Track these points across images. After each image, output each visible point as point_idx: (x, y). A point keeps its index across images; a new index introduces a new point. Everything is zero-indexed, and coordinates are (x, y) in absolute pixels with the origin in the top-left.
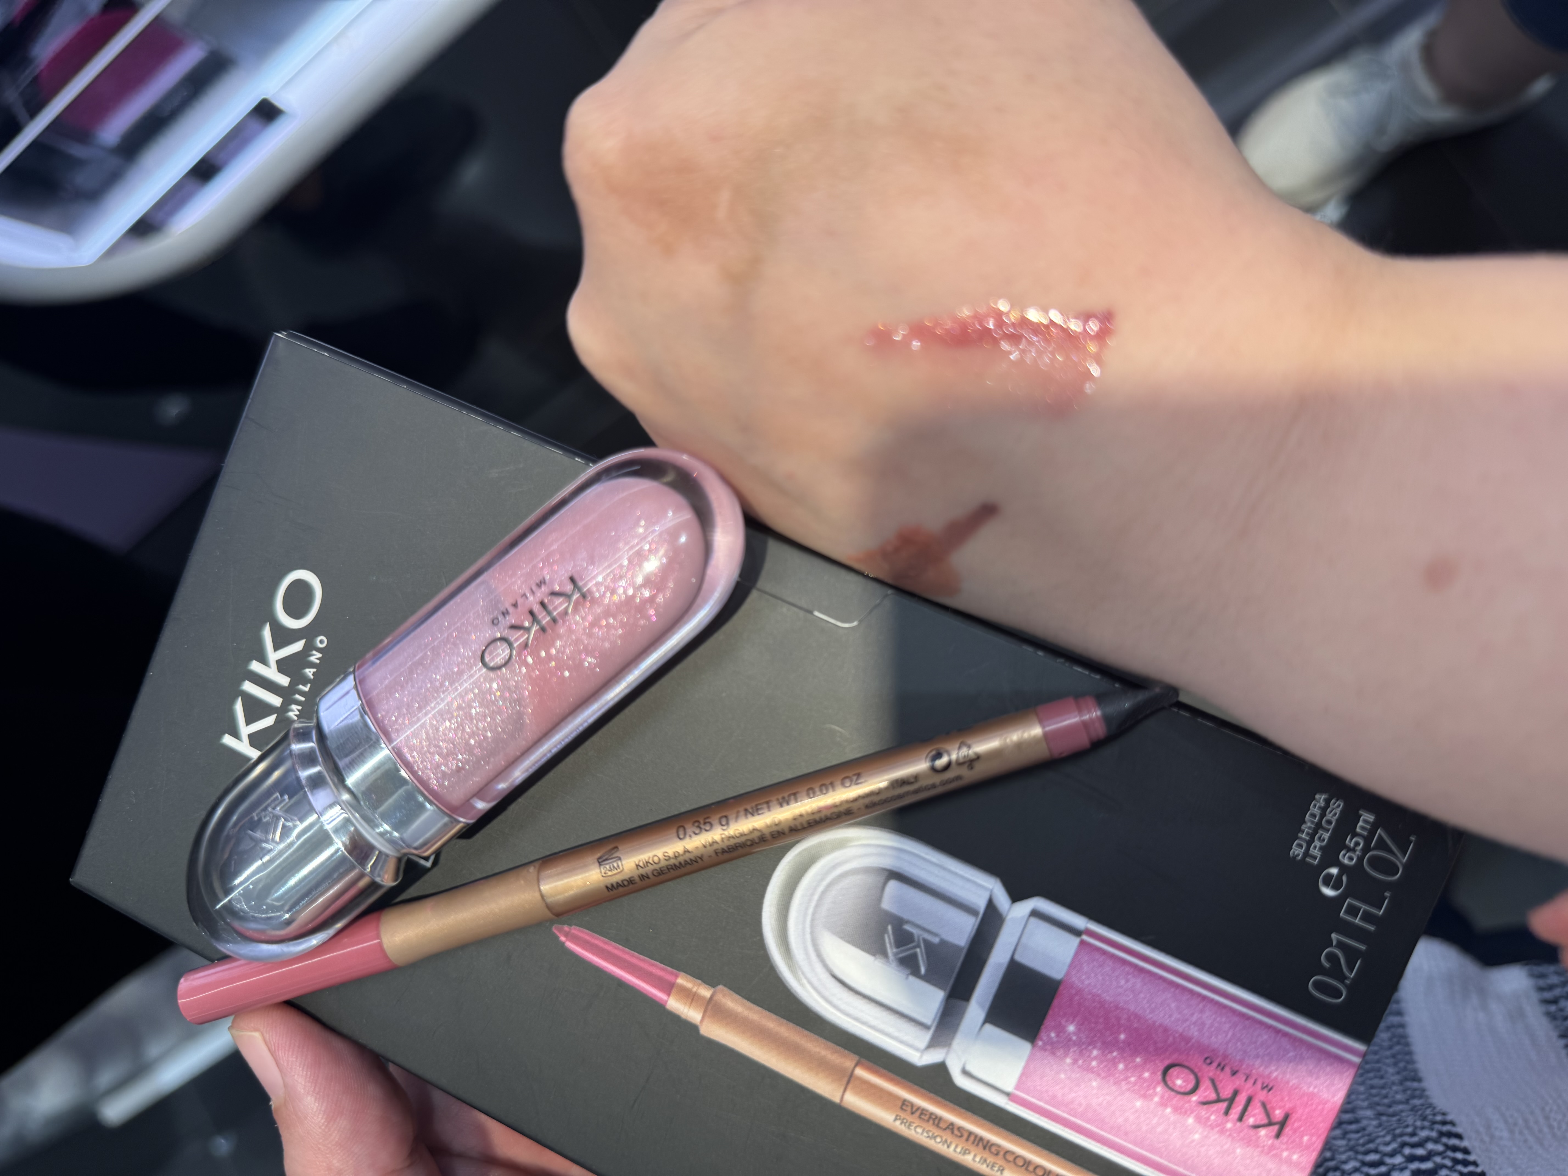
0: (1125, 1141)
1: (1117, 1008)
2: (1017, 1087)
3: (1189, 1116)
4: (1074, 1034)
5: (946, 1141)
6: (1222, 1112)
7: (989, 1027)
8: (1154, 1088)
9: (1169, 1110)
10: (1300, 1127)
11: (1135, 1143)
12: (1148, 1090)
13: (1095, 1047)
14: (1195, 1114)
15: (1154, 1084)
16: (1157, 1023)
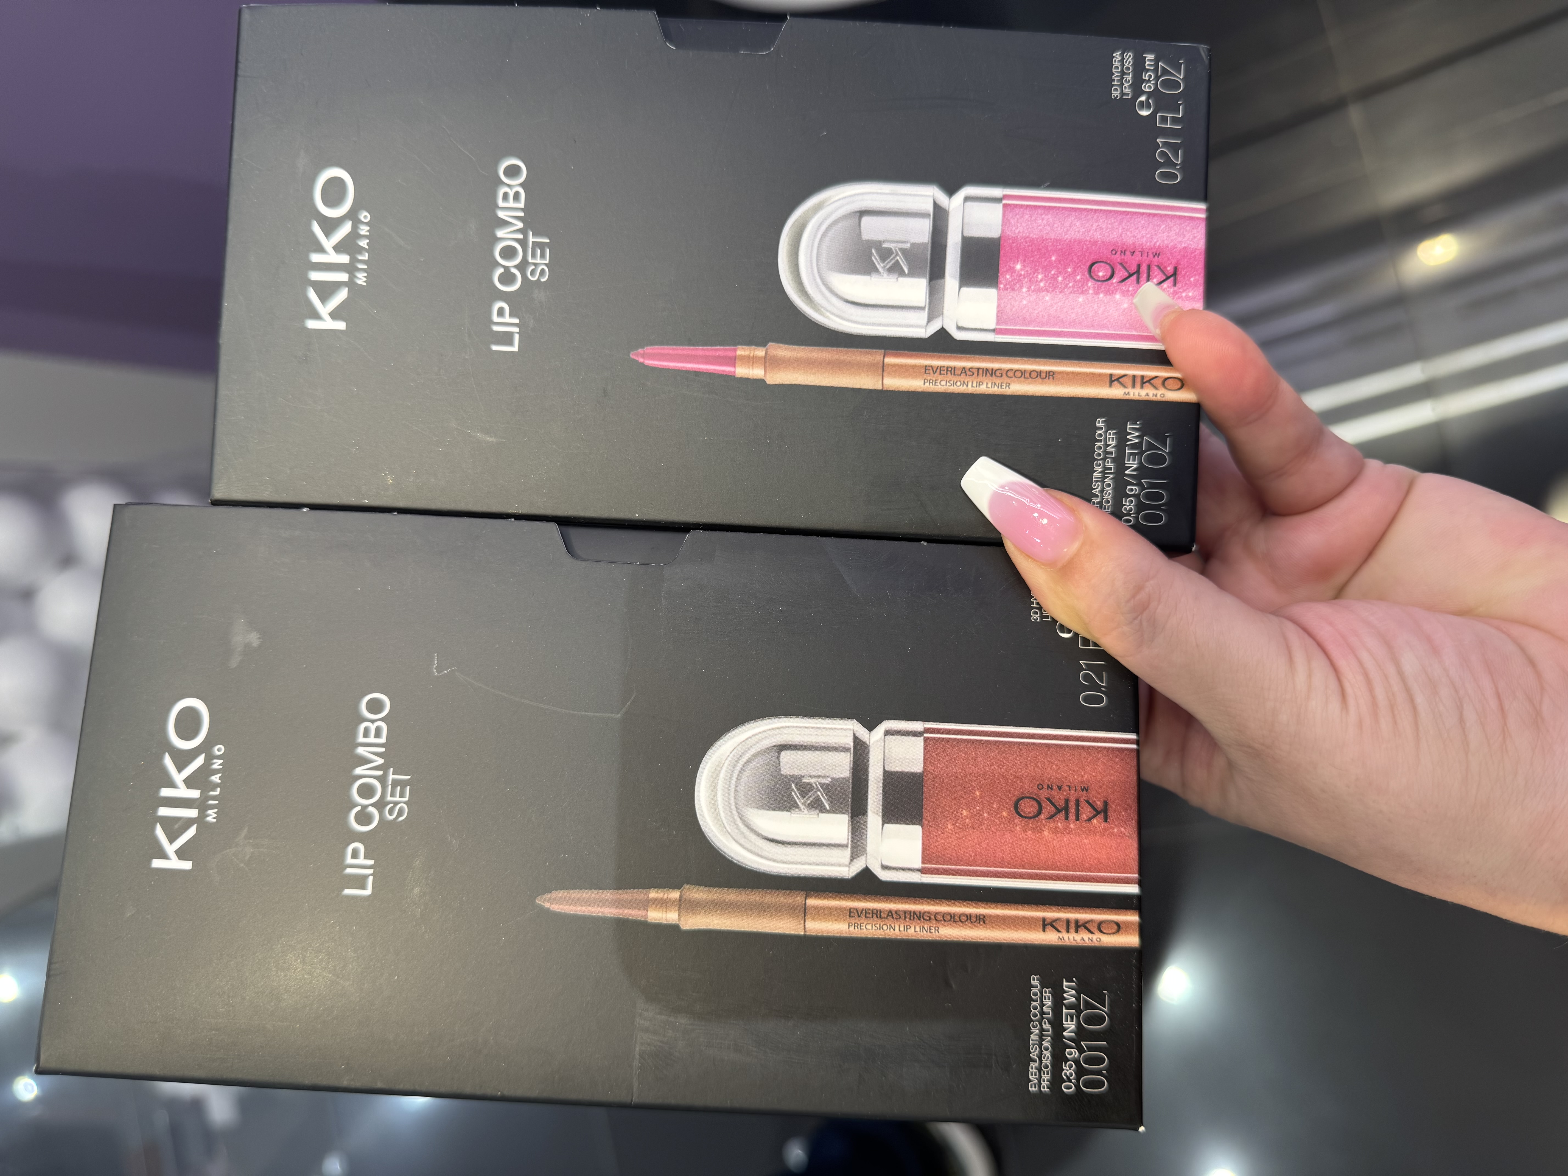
0: (1082, 329)
1: (1043, 240)
2: (998, 323)
3: (1115, 294)
4: (1021, 270)
5: (964, 382)
6: (1135, 283)
7: (965, 290)
8: (1087, 284)
9: (1101, 295)
10: (1186, 273)
11: (1089, 327)
12: (1083, 288)
13: (1039, 273)
14: (1119, 291)
15: (1086, 282)
16: (1072, 240)
